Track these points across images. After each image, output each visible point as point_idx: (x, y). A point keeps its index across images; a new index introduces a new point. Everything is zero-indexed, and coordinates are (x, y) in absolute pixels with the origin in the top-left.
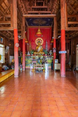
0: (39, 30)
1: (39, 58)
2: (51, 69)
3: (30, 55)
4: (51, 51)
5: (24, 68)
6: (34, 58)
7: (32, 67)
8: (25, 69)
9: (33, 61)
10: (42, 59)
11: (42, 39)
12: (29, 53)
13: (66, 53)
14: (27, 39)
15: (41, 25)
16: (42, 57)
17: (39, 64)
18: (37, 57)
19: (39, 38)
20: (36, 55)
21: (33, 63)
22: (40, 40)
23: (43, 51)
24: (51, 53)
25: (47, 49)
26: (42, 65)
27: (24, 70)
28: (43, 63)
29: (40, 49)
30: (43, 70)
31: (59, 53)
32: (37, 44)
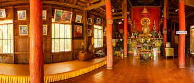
0: (145, 9)
1: (146, 42)
2: (161, 54)
3: (134, 37)
4: (160, 32)
5: (126, 53)
6: (139, 41)
7: (135, 53)
8: (128, 54)
9: (138, 45)
10: (150, 43)
11: (148, 19)
12: (133, 35)
13: (187, 33)
14: (131, 19)
15: (147, 5)
16: (149, 40)
17: (145, 49)
18: (143, 39)
19: (146, 18)
20: (142, 37)
21: (137, 48)
22: (147, 20)
23: (151, 32)
24: (159, 34)
25: (155, 31)
26: (149, 50)
27: (126, 56)
28: (150, 48)
29: (146, 30)
30: (150, 57)
31: (177, 33)
32: (143, 25)
